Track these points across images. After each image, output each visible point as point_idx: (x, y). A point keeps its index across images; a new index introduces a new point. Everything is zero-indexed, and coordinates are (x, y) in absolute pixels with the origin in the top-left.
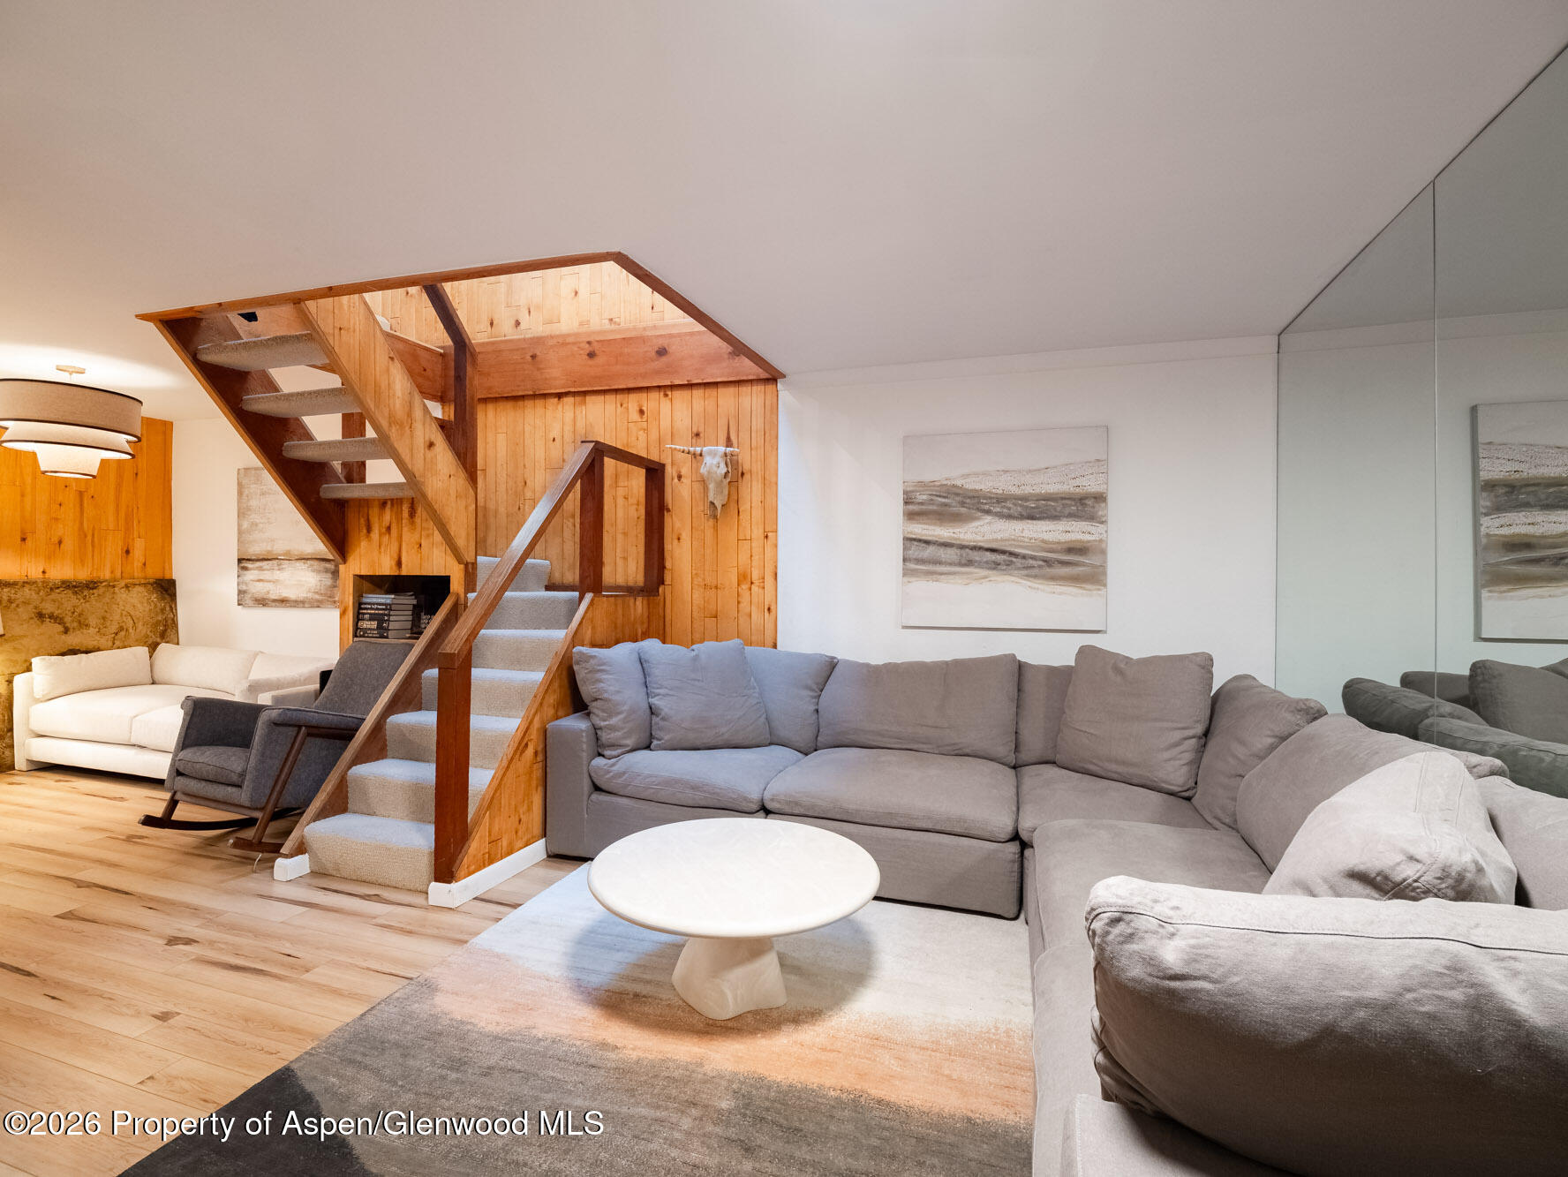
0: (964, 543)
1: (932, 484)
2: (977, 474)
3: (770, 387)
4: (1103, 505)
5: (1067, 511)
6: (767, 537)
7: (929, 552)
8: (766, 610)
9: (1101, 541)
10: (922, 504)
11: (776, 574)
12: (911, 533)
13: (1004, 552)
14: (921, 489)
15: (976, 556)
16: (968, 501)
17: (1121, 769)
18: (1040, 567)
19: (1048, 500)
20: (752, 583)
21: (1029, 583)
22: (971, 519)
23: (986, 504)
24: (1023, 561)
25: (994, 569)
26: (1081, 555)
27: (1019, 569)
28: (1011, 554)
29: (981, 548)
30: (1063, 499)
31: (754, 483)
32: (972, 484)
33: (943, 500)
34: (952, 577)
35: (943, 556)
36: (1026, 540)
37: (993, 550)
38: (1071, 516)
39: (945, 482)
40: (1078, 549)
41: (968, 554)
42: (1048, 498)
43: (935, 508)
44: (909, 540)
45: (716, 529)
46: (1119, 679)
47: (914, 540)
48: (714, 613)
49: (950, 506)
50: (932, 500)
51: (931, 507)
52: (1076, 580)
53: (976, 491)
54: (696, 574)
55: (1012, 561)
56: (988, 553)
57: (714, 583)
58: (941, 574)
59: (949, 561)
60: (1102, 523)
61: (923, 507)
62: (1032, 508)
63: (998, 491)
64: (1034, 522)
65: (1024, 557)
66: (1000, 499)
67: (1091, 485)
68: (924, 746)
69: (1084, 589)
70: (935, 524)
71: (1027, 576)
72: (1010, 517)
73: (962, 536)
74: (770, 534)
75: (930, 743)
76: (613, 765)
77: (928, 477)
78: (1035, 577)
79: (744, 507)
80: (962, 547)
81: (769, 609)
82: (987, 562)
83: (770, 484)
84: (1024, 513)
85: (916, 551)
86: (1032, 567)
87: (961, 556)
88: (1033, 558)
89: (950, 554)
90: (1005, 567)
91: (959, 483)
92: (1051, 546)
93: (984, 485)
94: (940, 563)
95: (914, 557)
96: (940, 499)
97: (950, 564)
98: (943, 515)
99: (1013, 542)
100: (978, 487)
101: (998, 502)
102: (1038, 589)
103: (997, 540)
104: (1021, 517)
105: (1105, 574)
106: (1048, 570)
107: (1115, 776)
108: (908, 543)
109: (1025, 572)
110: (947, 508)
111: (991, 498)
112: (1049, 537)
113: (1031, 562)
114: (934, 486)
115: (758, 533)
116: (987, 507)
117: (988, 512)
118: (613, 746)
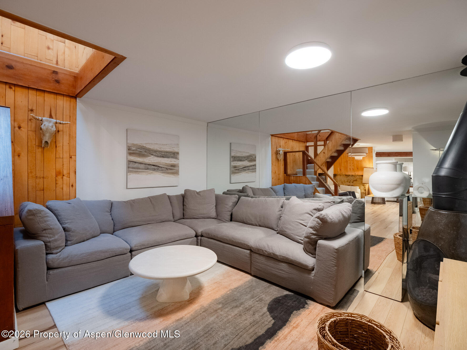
0: (146, 163)
1: (136, 145)
2: (149, 144)
3: (73, 100)
4: (178, 155)
5: (171, 156)
6: (71, 157)
7: (136, 165)
8: (71, 186)
9: (178, 164)
10: (133, 150)
11: (76, 172)
12: (130, 159)
13: (156, 166)
14: (133, 146)
15: (149, 167)
16: (147, 151)
17: (202, 216)
18: (165, 170)
19: (167, 153)
20: (63, 175)
21: (163, 174)
22: (148, 156)
23: (152, 152)
24: (161, 168)
25: (154, 170)
26: (174, 167)
27: (160, 170)
28: (158, 166)
29: (150, 165)
30: (170, 153)
31: (65, 136)
32: (148, 146)
33: (140, 150)
34: (143, 173)
35: (140, 167)
36: (162, 163)
37: (154, 165)
38: (172, 157)
39: (140, 145)
40: (173, 166)
41: (147, 166)
42: (167, 152)
43: (138, 152)
44: (130, 162)
45: (43, 152)
46: (199, 196)
47: (131, 161)
48: (42, 188)
49: (142, 152)
50: (136, 150)
51: (137, 152)
52: (173, 173)
53: (149, 148)
54: (31, 172)
55: (158, 168)
56: (152, 166)
57: (42, 176)
58: (140, 172)
59: (142, 168)
60: (178, 159)
61: (134, 152)
62: (163, 154)
63: (155, 149)
64: (164, 158)
65: (161, 167)
66: (156, 151)
67: (176, 150)
68: (152, 222)
69: (175, 176)
70: (138, 157)
71: (162, 172)
72: (158, 156)
73: (145, 161)
74: (72, 157)
75: (153, 221)
76: (60, 255)
77: (136, 142)
78: (164, 173)
79: (59, 144)
80: (146, 164)
81: (72, 186)
82: (152, 169)
83: (72, 137)
84: (161, 156)
85: (132, 165)
86: (163, 170)
87: (145, 167)
88: (163, 168)
89: (142, 166)
90: (157, 170)
91: (144, 145)
92: (167, 165)
93: (151, 147)
94: (139, 169)
95: (131, 166)
96: (139, 150)
97: (142, 169)
98: (140, 155)
99: (159, 163)
100: (149, 147)
101: (155, 152)
102: (165, 176)
103: (155, 163)
104: (161, 157)
105: (179, 172)
106: (167, 171)
107: (201, 217)
108: (129, 162)
109: (162, 171)
110: (141, 152)
111: (153, 151)
112: (166, 162)
113: (163, 169)
114: (137, 145)
115: (66, 155)
116: (152, 153)
117: (152, 155)
118: (57, 248)
